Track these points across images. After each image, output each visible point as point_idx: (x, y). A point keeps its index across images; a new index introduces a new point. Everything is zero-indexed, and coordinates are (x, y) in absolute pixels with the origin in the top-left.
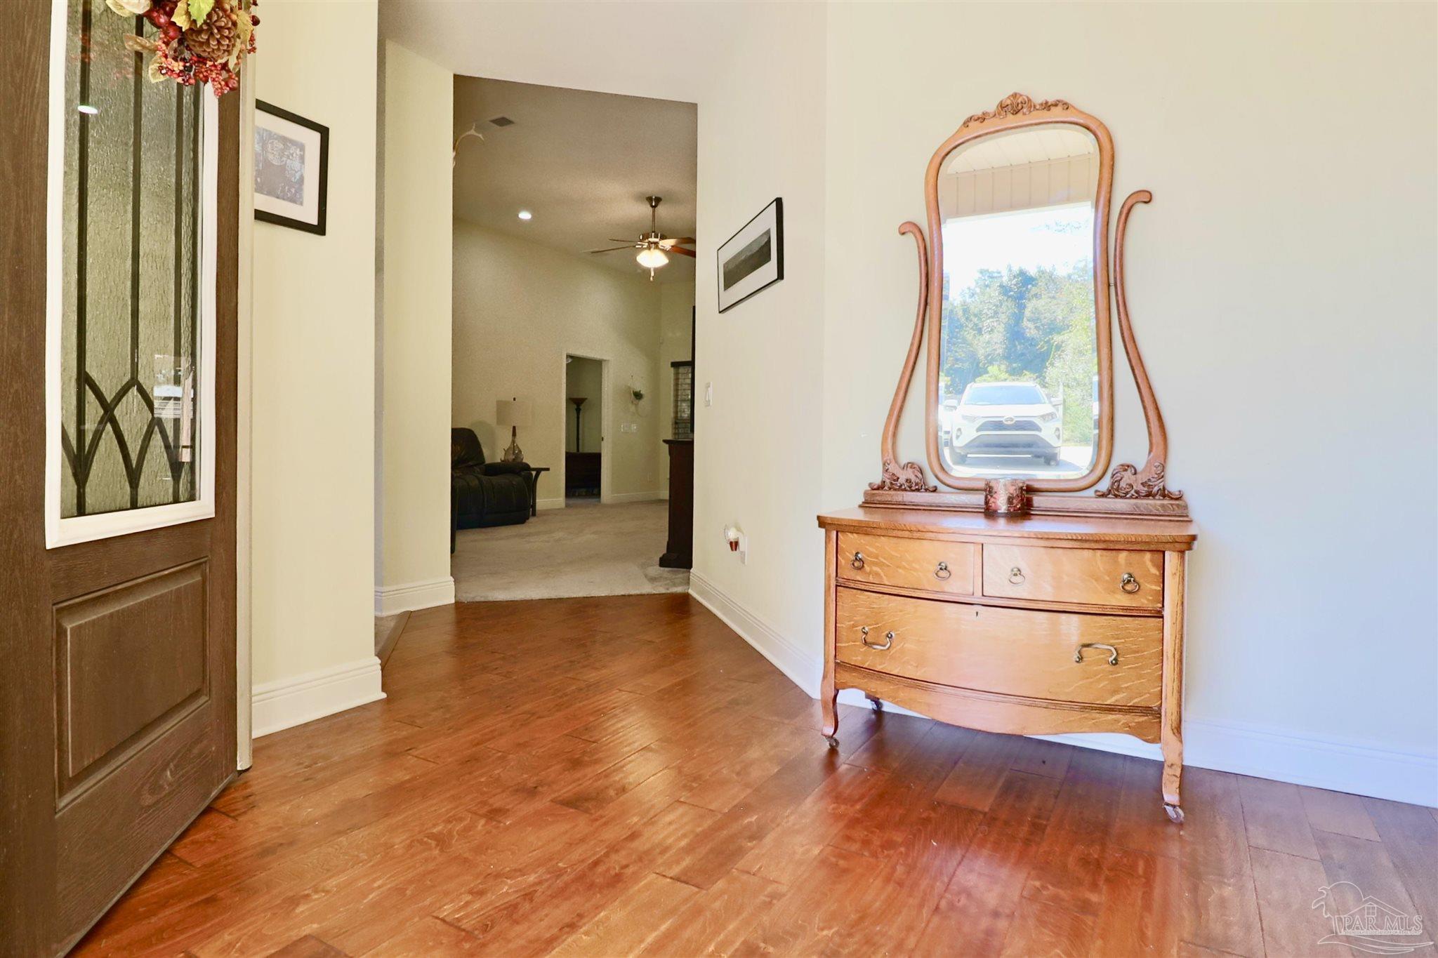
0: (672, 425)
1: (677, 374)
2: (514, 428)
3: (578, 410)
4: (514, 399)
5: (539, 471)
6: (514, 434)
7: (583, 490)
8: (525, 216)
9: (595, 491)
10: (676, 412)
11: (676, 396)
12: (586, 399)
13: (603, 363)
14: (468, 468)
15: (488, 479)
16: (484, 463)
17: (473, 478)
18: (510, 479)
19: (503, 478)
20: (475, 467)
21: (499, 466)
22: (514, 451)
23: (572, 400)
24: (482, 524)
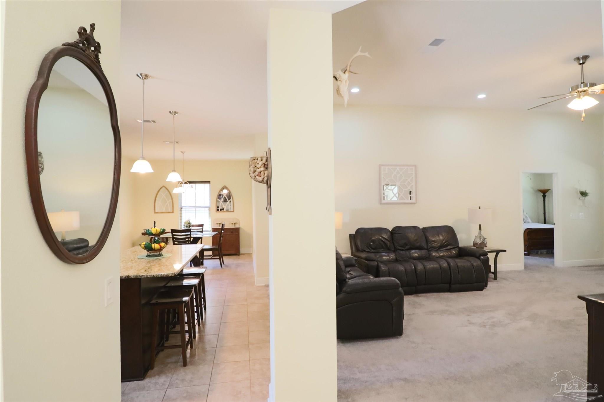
2: (480, 226)
3: (544, 197)
4: (480, 208)
5: (498, 252)
8: (482, 96)
12: (549, 190)
13: (553, 175)
14: (447, 250)
15: (455, 262)
16: (458, 247)
17: (444, 261)
18: (472, 262)
19: (468, 260)
20: (452, 250)
21: (468, 250)
22: (480, 239)
23: (538, 190)
24: (451, 290)
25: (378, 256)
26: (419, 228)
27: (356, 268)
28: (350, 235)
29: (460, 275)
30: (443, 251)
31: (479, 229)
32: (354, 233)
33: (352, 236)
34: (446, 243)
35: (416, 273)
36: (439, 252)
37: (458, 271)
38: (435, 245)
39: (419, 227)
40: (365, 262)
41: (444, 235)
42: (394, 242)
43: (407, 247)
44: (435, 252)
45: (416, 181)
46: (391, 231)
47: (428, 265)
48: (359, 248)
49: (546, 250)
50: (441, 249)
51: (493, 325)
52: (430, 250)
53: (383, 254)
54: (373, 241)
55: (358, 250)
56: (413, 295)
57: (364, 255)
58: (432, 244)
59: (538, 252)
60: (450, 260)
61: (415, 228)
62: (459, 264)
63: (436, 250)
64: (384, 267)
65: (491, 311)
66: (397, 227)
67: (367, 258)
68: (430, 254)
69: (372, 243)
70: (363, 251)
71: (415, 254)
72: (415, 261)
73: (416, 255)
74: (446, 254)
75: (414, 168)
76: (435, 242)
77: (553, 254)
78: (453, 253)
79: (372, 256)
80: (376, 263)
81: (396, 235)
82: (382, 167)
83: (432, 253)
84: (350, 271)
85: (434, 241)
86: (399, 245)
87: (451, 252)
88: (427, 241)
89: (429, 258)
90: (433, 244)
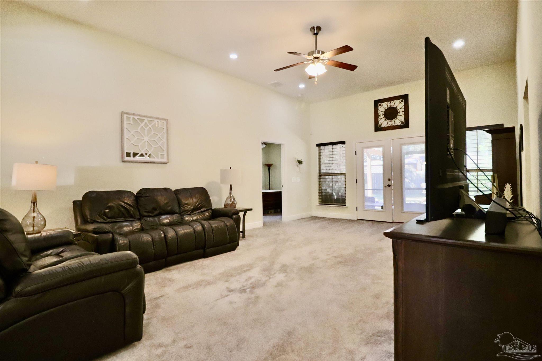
0: (318, 177)
1: (320, 150)
2: (231, 186)
3: (269, 169)
4: (230, 168)
5: (245, 211)
6: (231, 189)
7: (272, 211)
8: (233, 56)
9: (279, 210)
10: (320, 170)
11: (320, 161)
12: (273, 164)
13: (281, 146)
14: (200, 213)
15: (210, 224)
16: (211, 209)
17: (198, 224)
18: (225, 222)
19: (221, 221)
20: (205, 212)
21: (221, 211)
22: (231, 199)
23: (266, 164)
24: (205, 255)
25: (116, 227)
26: (171, 190)
27: (73, 247)
28: (74, 202)
29: (214, 238)
30: (196, 214)
31: (230, 190)
32: (80, 198)
33: (78, 203)
34: (199, 206)
35: (166, 242)
36: (193, 216)
37: (213, 233)
38: (188, 208)
39: (171, 188)
40: (93, 237)
41: (198, 197)
42: (139, 207)
43: (157, 212)
44: (188, 216)
45: (168, 137)
46: (135, 194)
47: (181, 230)
48: (87, 218)
49: (273, 210)
50: (195, 212)
51: (253, 287)
52: (183, 214)
53: (125, 224)
54: (109, 208)
55: (85, 221)
56: (162, 270)
57: (91, 227)
58: (184, 208)
59: (269, 212)
60: (204, 222)
61: (166, 189)
62: (213, 226)
63: (189, 213)
64: (123, 239)
65: (247, 270)
66: (144, 189)
67: (97, 230)
68: (182, 219)
69: (107, 211)
70: (93, 222)
71: (166, 219)
72: (165, 228)
73: (168, 221)
74: (200, 217)
75: (165, 122)
76: (189, 205)
77: (281, 212)
78: (207, 215)
79: (107, 227)
80: (111, 235)
81: (143, 199)
82: (125, 116)
83: (185, 218)
84: (62, 252)
85: (187, 204)
86: (146, 211)
87: (204, 215)
88: (180, 204)
89: (181, 223)
90: (186, 207)
